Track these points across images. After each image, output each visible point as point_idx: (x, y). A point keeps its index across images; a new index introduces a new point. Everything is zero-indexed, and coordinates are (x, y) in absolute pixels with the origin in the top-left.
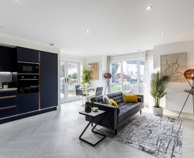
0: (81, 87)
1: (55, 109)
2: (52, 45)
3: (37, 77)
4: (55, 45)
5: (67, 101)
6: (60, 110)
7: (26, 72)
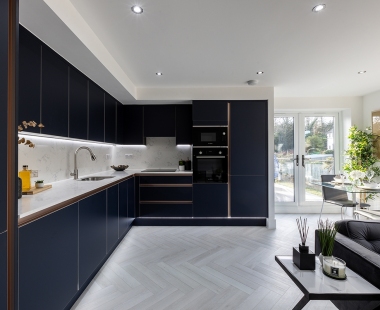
0: (337, 180)
1: (263, 223)
2: (250, 82)
3: (225, 152)
4: (257, 81)
5: (300, 210)
6: (274, 229)
7: (206, 144)
